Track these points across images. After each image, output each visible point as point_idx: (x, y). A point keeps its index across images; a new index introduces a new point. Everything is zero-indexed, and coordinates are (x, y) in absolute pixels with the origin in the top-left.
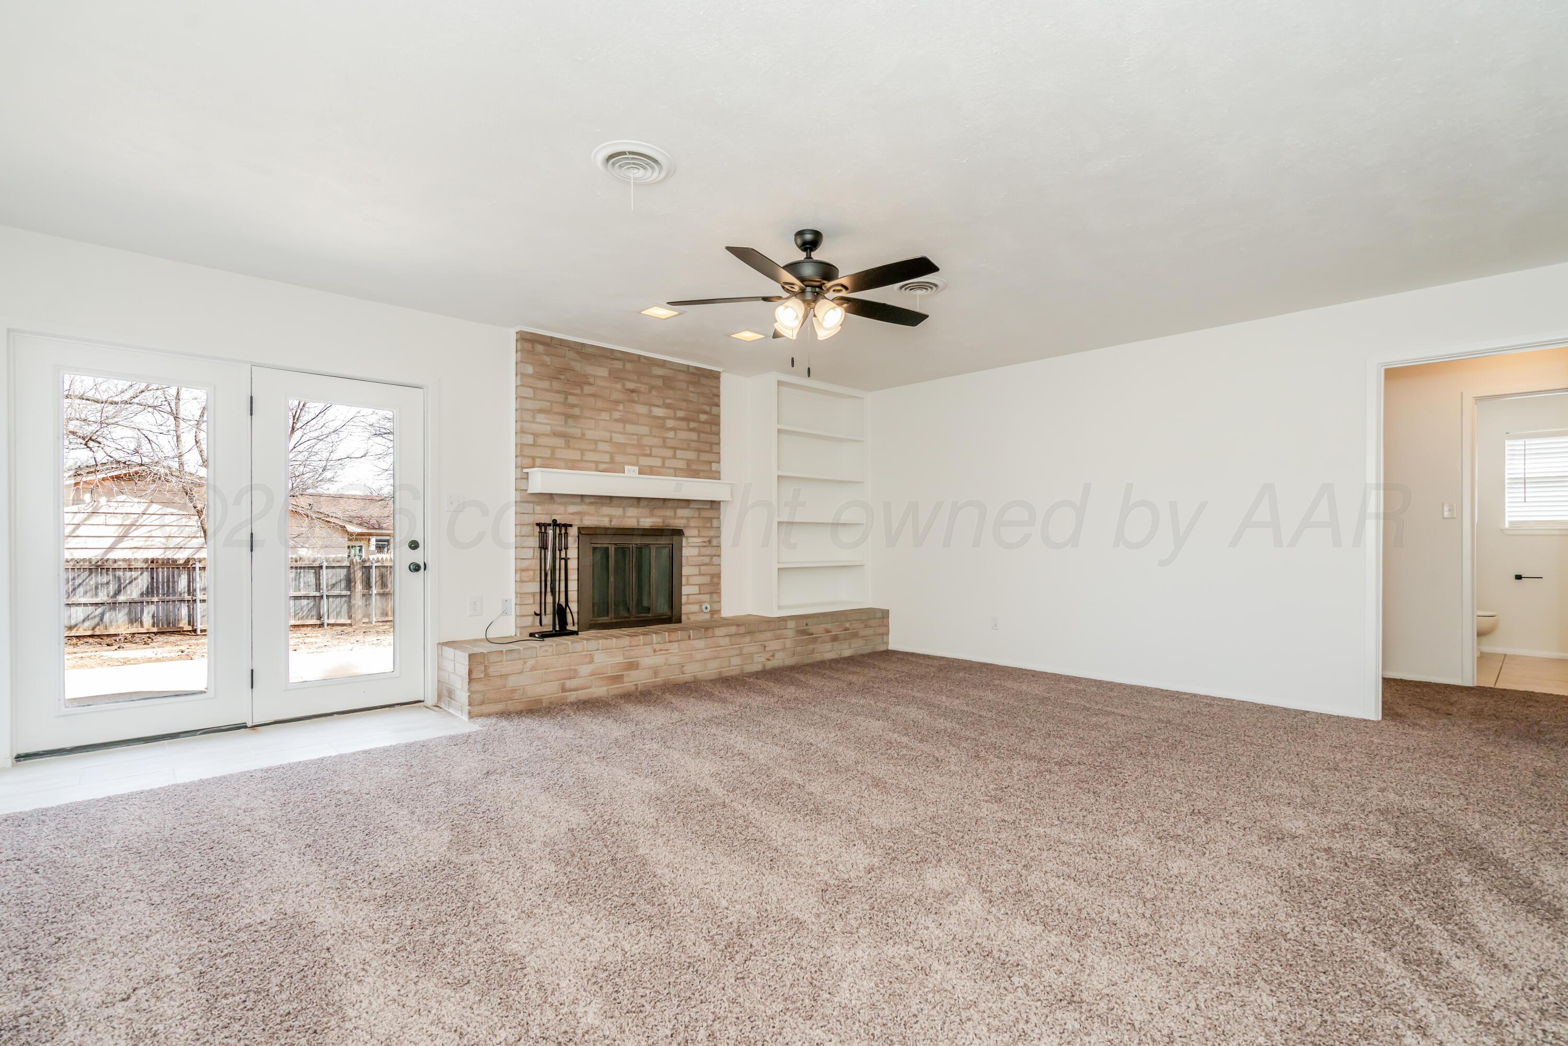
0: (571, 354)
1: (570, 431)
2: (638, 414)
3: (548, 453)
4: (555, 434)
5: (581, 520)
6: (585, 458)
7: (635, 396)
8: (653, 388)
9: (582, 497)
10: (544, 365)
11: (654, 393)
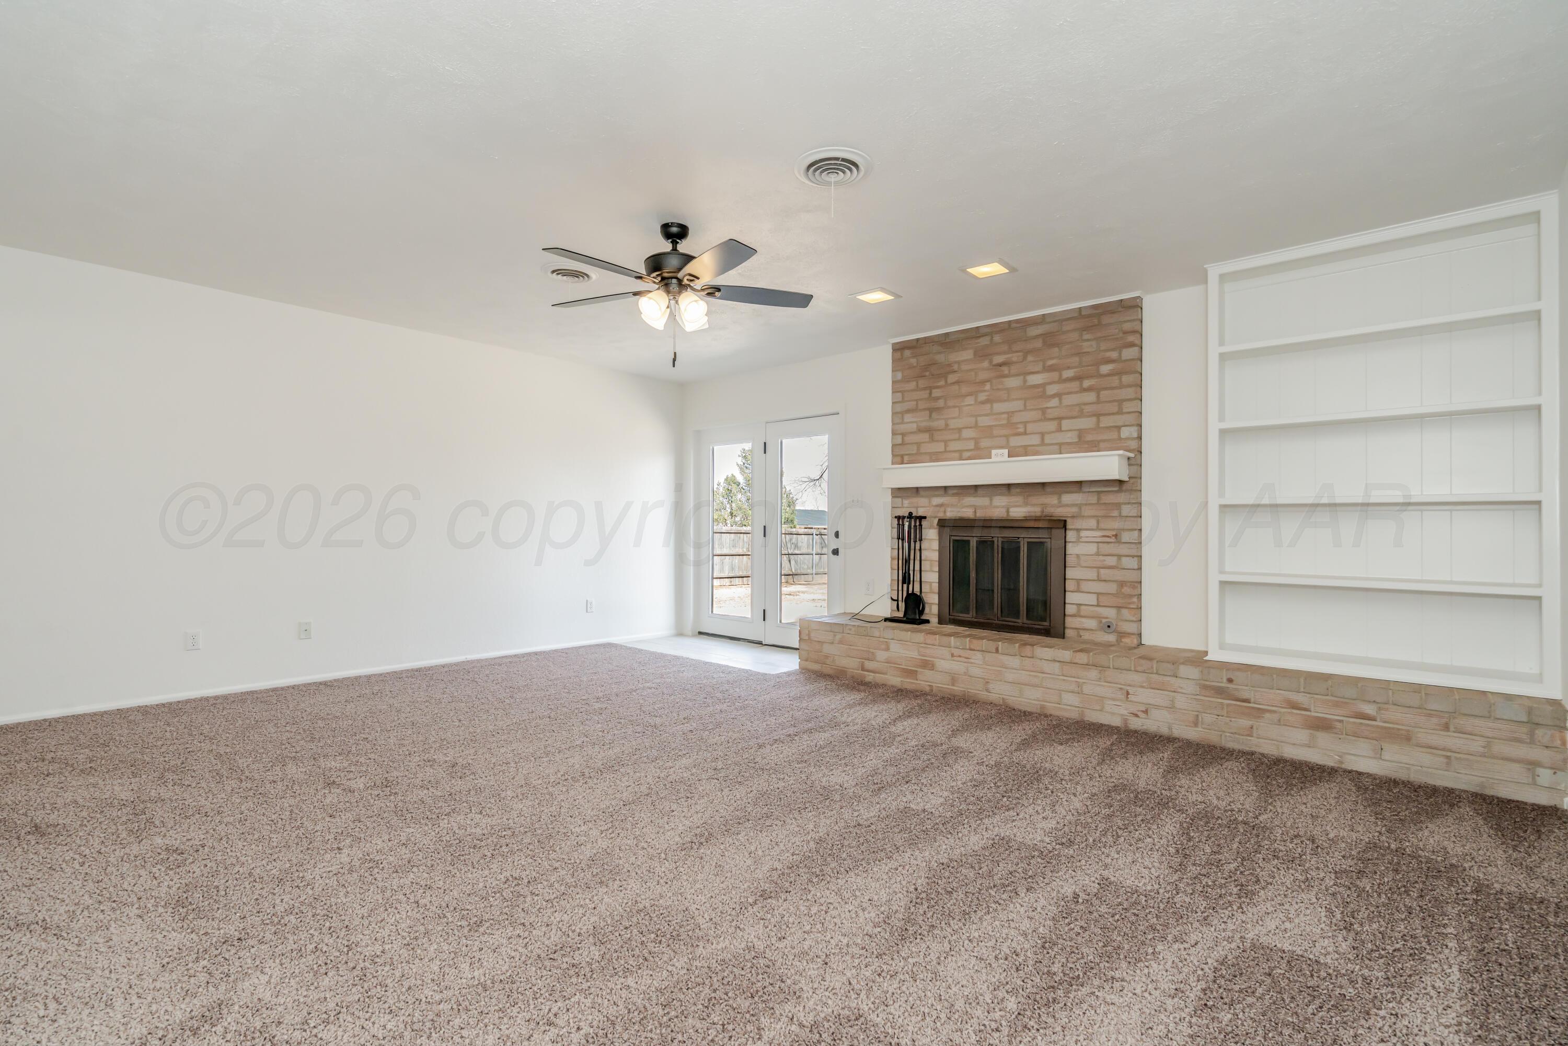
0: (936, 348)
1: (935, 424)
2: (1008, 390)
3: (913, 449)
4: (920, 430)
5: (945, 512)
6: (948, 449)
7: (1005, 370)
8: (1027, 353)
9: (946, 488)
10: (911, 367)
11: (1030, 358)
